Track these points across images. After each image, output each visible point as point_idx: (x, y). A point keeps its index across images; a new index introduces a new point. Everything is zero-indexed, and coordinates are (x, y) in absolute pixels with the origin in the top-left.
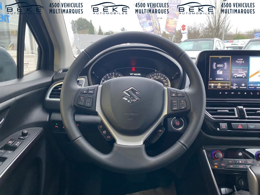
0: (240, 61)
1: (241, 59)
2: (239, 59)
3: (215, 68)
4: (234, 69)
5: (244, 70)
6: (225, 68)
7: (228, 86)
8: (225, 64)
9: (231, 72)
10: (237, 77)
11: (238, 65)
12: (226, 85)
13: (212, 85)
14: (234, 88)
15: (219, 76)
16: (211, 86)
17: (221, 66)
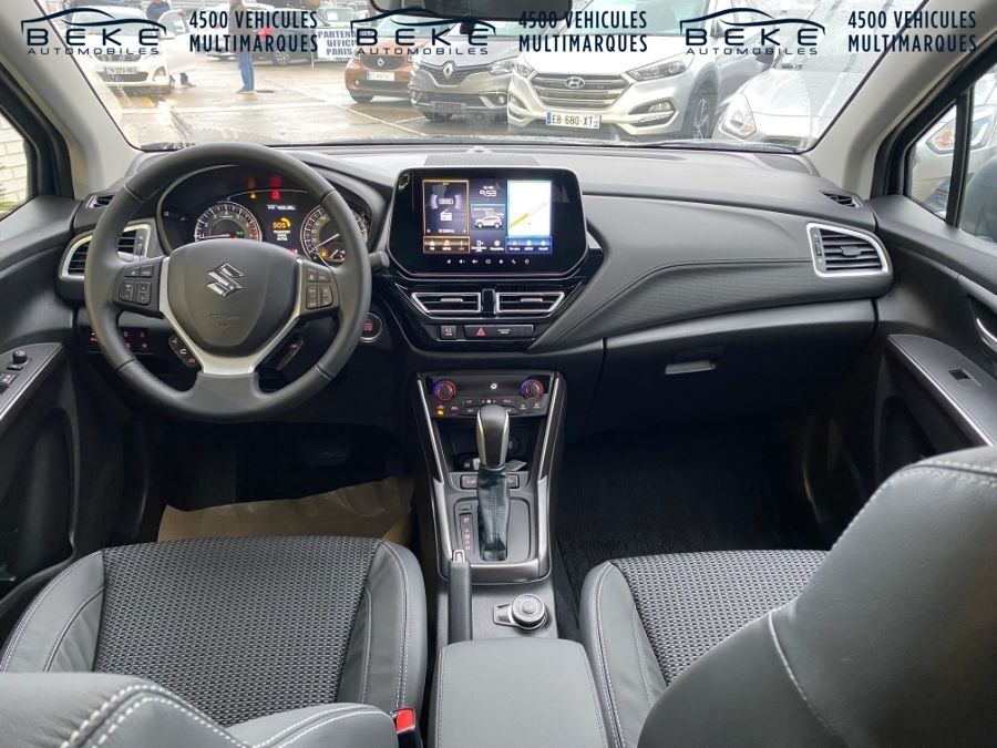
0: (489, 191)
1: (491, 187)
2: (486, 188)
3: (435, 206)
4: (476, 208)
5: (497, 210)
6: (457, 207)
7: (466, 247)
8: (457, 197)
9: (470, 216)
10: (484, 227)
11: (484, 199)
12: (461, 243)
13: (432, 243)
14: (479, 249)
15: (445, 224)
16: (428, 247)
17: (448, 201)
